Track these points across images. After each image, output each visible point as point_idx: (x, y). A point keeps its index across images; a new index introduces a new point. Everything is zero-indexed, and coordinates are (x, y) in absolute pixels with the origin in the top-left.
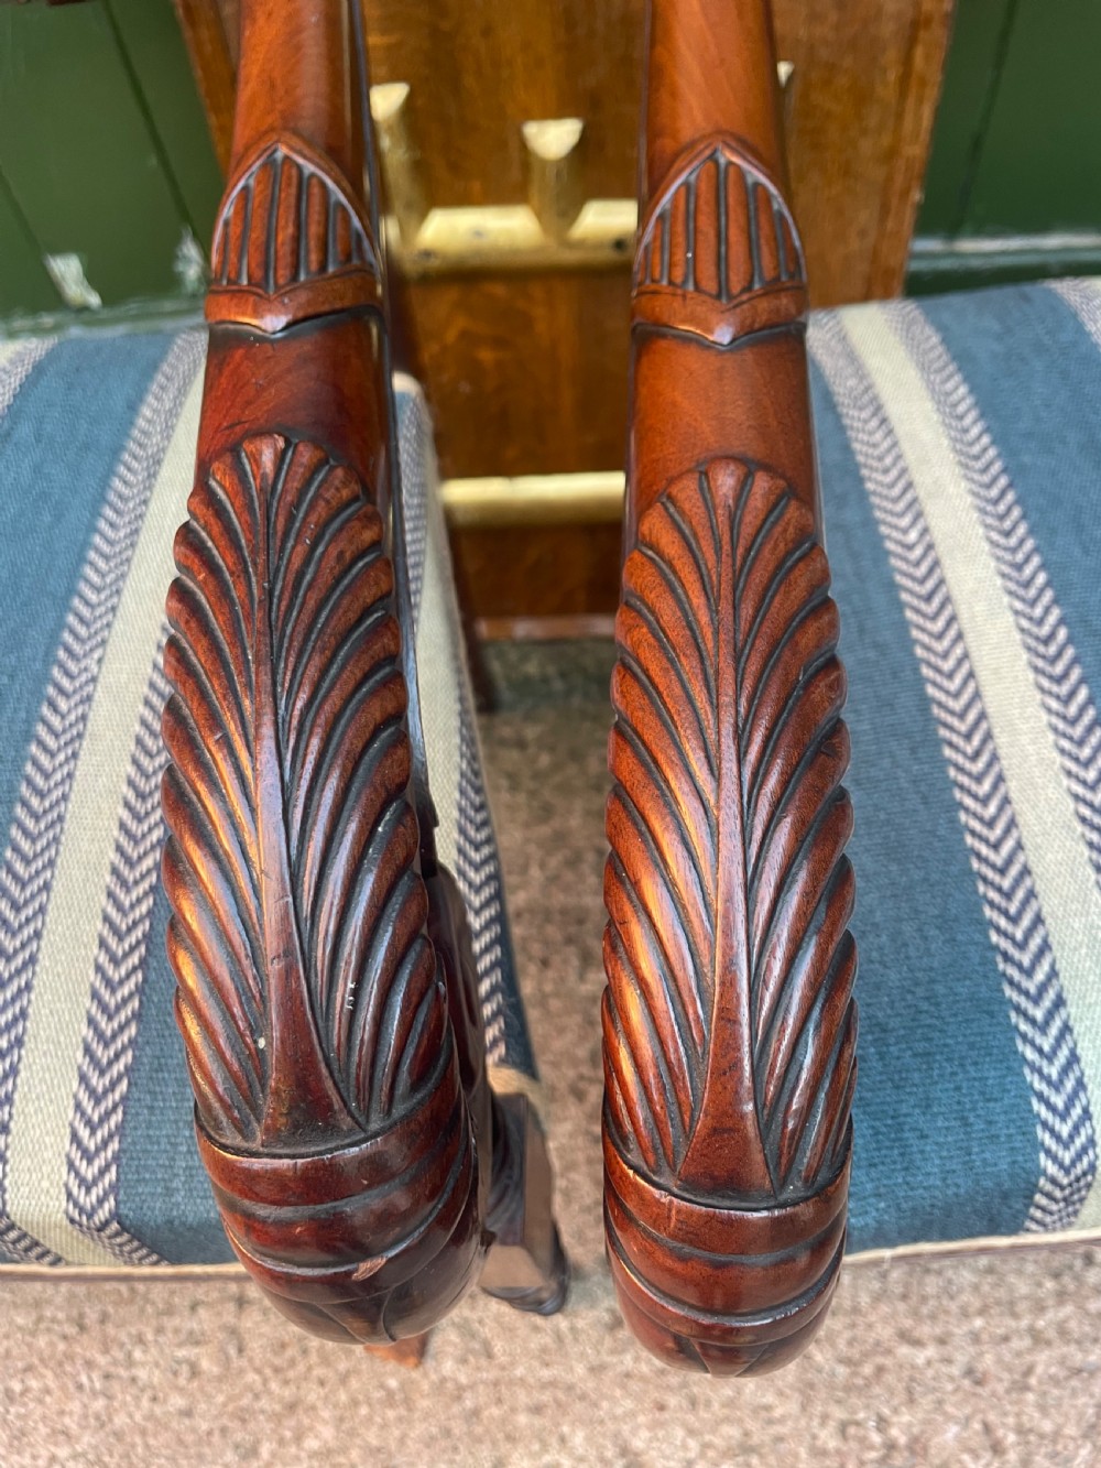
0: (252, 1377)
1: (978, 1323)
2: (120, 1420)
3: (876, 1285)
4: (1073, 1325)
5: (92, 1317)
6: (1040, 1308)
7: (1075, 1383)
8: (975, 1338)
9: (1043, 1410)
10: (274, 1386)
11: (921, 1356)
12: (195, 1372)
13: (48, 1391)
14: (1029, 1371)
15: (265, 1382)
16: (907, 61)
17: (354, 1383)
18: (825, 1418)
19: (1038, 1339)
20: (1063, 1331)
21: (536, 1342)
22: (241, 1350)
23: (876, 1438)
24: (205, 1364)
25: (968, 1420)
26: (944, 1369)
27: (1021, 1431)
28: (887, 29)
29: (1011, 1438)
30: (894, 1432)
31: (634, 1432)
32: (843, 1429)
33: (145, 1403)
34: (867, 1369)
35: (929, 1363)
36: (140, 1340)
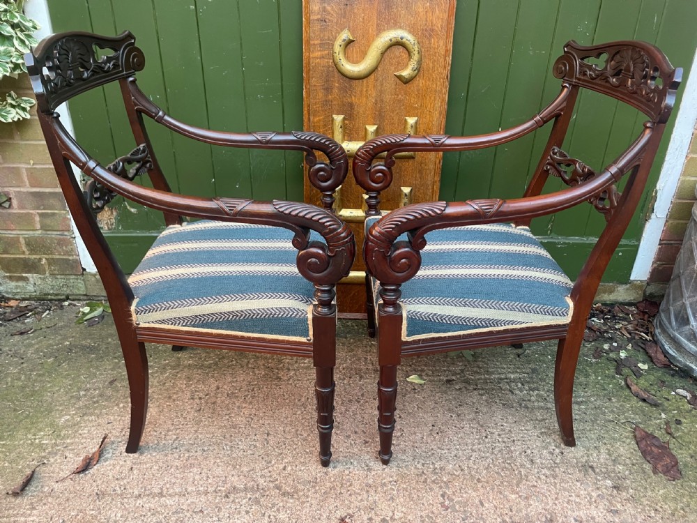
0: (270, 448)
1: (458, 447)
2: (234, 455)
3: (433, 439)
4: (482, 449)
5: (228, 436)
6: (474, 445)
7: (482, 459)
8: (457, 450)
9: (474, 464)
10: (276, 450)
11: (443, 452)
12: (255, 446)
13: (214, 449)
14: (471, 456)
15: (274, 449)
16: (433, 188)
17: (297, 450)
18: (418, 462)
19: (473, 451)
20: (479, 450)
21: (345, 445)
22: (267, 444)
23: (431, 466)
24: (258, 445)
25: (455, 465)
26: (449, 455)
27: (468, 467)
28: (429, 183)
29: (466, 468)
30: (436, 466)
31: (370, 462)
32: (423, 465)
33: (241, 452)
34: (430, 453)
35: (445, 453)
36: (241, 440)
